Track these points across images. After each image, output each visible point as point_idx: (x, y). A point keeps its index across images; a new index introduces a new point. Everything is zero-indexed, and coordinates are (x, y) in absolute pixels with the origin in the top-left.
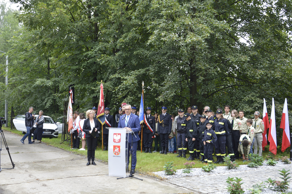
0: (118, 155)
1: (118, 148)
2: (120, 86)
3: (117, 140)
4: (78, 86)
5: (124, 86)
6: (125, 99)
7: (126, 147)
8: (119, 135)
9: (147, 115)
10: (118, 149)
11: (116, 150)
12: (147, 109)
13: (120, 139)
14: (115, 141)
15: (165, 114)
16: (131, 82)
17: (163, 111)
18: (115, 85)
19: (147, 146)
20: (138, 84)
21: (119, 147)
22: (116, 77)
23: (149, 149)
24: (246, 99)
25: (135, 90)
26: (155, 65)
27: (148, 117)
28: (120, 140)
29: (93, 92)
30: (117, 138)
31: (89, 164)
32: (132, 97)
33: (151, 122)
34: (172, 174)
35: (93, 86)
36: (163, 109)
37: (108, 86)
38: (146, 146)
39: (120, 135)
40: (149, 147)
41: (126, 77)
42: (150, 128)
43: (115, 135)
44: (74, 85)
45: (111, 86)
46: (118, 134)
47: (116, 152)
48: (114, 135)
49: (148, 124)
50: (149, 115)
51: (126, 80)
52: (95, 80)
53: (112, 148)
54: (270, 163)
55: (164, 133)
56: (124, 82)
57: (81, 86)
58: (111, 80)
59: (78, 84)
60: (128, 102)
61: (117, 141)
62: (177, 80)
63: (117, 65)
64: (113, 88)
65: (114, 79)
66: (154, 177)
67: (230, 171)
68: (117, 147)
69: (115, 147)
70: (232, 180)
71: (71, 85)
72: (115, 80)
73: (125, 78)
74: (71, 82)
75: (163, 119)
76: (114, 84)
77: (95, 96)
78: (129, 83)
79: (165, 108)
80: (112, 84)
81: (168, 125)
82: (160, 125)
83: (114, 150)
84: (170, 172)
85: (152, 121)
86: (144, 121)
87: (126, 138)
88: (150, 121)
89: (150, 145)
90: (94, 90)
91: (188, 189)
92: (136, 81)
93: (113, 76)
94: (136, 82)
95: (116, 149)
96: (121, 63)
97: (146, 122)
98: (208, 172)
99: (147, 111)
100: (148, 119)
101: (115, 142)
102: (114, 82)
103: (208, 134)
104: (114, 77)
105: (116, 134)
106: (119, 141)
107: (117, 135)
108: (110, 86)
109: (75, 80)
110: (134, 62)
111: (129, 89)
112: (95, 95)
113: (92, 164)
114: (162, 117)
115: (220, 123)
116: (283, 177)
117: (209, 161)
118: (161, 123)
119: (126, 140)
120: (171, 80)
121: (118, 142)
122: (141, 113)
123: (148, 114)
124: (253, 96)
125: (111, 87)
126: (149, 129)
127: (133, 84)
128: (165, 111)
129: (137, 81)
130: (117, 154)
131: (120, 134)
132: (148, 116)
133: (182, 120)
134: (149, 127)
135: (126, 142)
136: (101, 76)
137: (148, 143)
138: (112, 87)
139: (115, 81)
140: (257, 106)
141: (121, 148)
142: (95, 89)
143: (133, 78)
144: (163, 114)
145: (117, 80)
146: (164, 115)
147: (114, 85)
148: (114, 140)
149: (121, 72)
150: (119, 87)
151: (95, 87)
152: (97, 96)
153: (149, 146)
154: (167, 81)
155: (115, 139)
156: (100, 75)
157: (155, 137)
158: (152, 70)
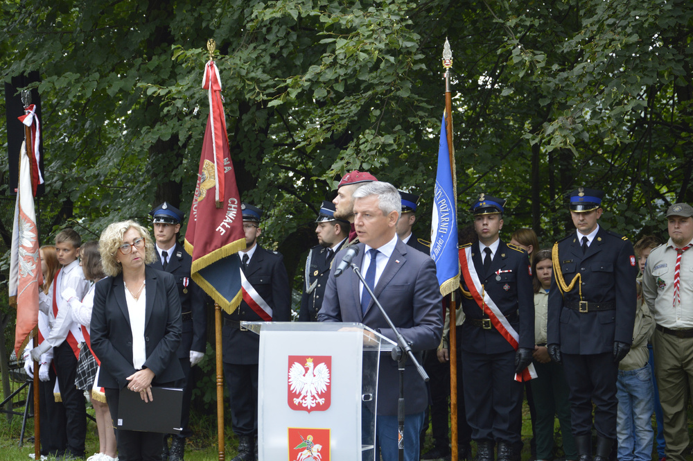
1: (315, 442)
2: (313, 70)
3: (309, 398)
4: (61, 83)
5: (342, 72)
6: (349, 151)
7: (365, 441)
8: (322, 366)
9: (482, 247)
10: (318, 447)
11: (304, 458)
12: (483, 210)
13: (329, 387)
14: (296, 401)
15: (591, 238)
16: (382, 46)
17: (576, 220)
18: (285, 66)
19: (490, 434)
20: (421, 56)
21: (322, 437)
22: (285, 19)
23: (503, 448)
25: (404, 94)
27: (483, 256)
28: (327, 395)
29: (152, 111)
30: (310, 382)
32: (389, 139)
33: (506, 287)
35: (154, 77)
36: (579, 209)
37: (244, 72)
38: (483, 433)
39: (329, 367)
40: (500, 440)
41: (349, 17)
42: (503, 320)
43: (297, 367)
44: (36, 76)
45: (259, 74)
46: (317, 360)
48: (290, 366)
49: (487, 298)
50: (494, 247)
51: (347, 32)
52: (162, 39)
53: (283, 442)
55: (586, 350)
56: (341, 42)
57: (77, 81)
58: (258, 36)
59: (58, 70)
60: (365, 166)
61: (309, 403)
62: (656, 17)
64: (271, 82)
65: (275, 28)
68: (310, 438)
69: (296, 437)
71: (21, 80)
72: (282, 34)
73: (347, 19)
74: (22, 55)
75: (583, 264)
76: (277, 62)
77: (167, 138)
78: (368, 47)
79: (591, 200)
80: (267, 59)
81: (614, 299)
82: (560, 303)
83: (293, 455)
85: (512, 279)
86: (465, 281)
87: (367, 383)
88: (502, 283)
89: (505, 426)
90: (159, 98)
92: (411, 40)
93: (268, 11)
94: (409, 44)
95: (306, 453)
97: (479, 286)
99: (481, 218)
100: (485, 271)
101: (299, 407)
102: (274, 51)
104: (278, 15)
105: (302, 360)
106: (322, 401)
107: (310, 364)
108: (253, 75)
109: (41, 45)
111: (366, 90)
112: (163, 132)
114: (576, 258)
118: (568, 294)
119: (367, 397)
120: (624, 23)
121: (318, 408)
122: (439, 235)
123: (488, 240)
125: (257, 81)
126: (496, 331)
127: (392, 59)
128: (590, 219)
129: (416, 36)
131: (327, 360)
132: (488, 251)
134: (493, 317)
135: (366, 407)
136: (200, 19)
137: (494, 414)
138: (265, 77)
139: (281, 43)
141: (333, 443)
142: (162, 92)
143: (394, 18)
144: (580, 236)
145: (294, 37)
146: (585, 239)
147: (275, 68)
148: (292, 395)
150: (307, 76)
151: (162, 83)
152: (175, 137)
153: (497, 435)
154: (595, 28)
155: (296, 387)
156: (192, 10)
157: (533, 374)
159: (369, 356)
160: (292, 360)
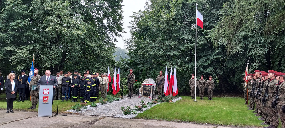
0: (47, 103)
8: (48, 90)
11: (45, 100)
21: (48, 97)
24: (96, 66)
26: (41, 43)
28: (48, 93)
30: (46, 92)
31: (8, 112)
34: (80, 110)
46: (47, 89)
47: (45, 101)
53: (43, 98)
54: (117, 99)
61: (46, 94)
63: (9, 40)
66: (70, 113)
67: (104, 105)
69: (44, 98)
70: (124, 108)
83: (44, 99)
84: (78, 110)
91: (99, 116)
96: (12, 40)
98: (95, 107)
103: (88, 86)
105: (45, 89)
107: (46, 90)
110: (24, 40)
113: (11, 112)
115: (93, 80)
116: (142, 104)
117: (88, 101)
121: (47, 94)
124: (99, 65)
130: (45, 102)
131: (49, 89)
133: (67, 79)
140: (102, 70)
141: (49, 98)
148: (44, 93)
149: (12, 46)
155: (44, 92)
158: (39, 46)
159: (54, 89)
160: (44, 89)
